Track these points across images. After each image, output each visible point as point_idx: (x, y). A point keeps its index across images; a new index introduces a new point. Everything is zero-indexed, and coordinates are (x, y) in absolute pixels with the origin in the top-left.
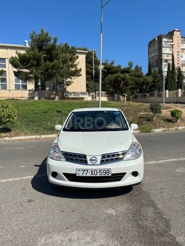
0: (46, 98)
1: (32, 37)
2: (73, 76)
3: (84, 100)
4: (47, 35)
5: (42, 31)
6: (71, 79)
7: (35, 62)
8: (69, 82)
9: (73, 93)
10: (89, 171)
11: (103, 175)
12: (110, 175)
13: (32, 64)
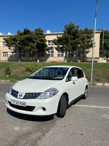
0: (73, 61)
1: (65, 27)
2: (90, 47)
3: (98, 62)
4: (73, 25)
5: (71, 23)
6: (89, 49)
7: (65, 41)
8: (88, 51)
9: (90, 58)
10: (16, 102)
11: (21, 105)
12: (25, 106)
13: (64, 42)
